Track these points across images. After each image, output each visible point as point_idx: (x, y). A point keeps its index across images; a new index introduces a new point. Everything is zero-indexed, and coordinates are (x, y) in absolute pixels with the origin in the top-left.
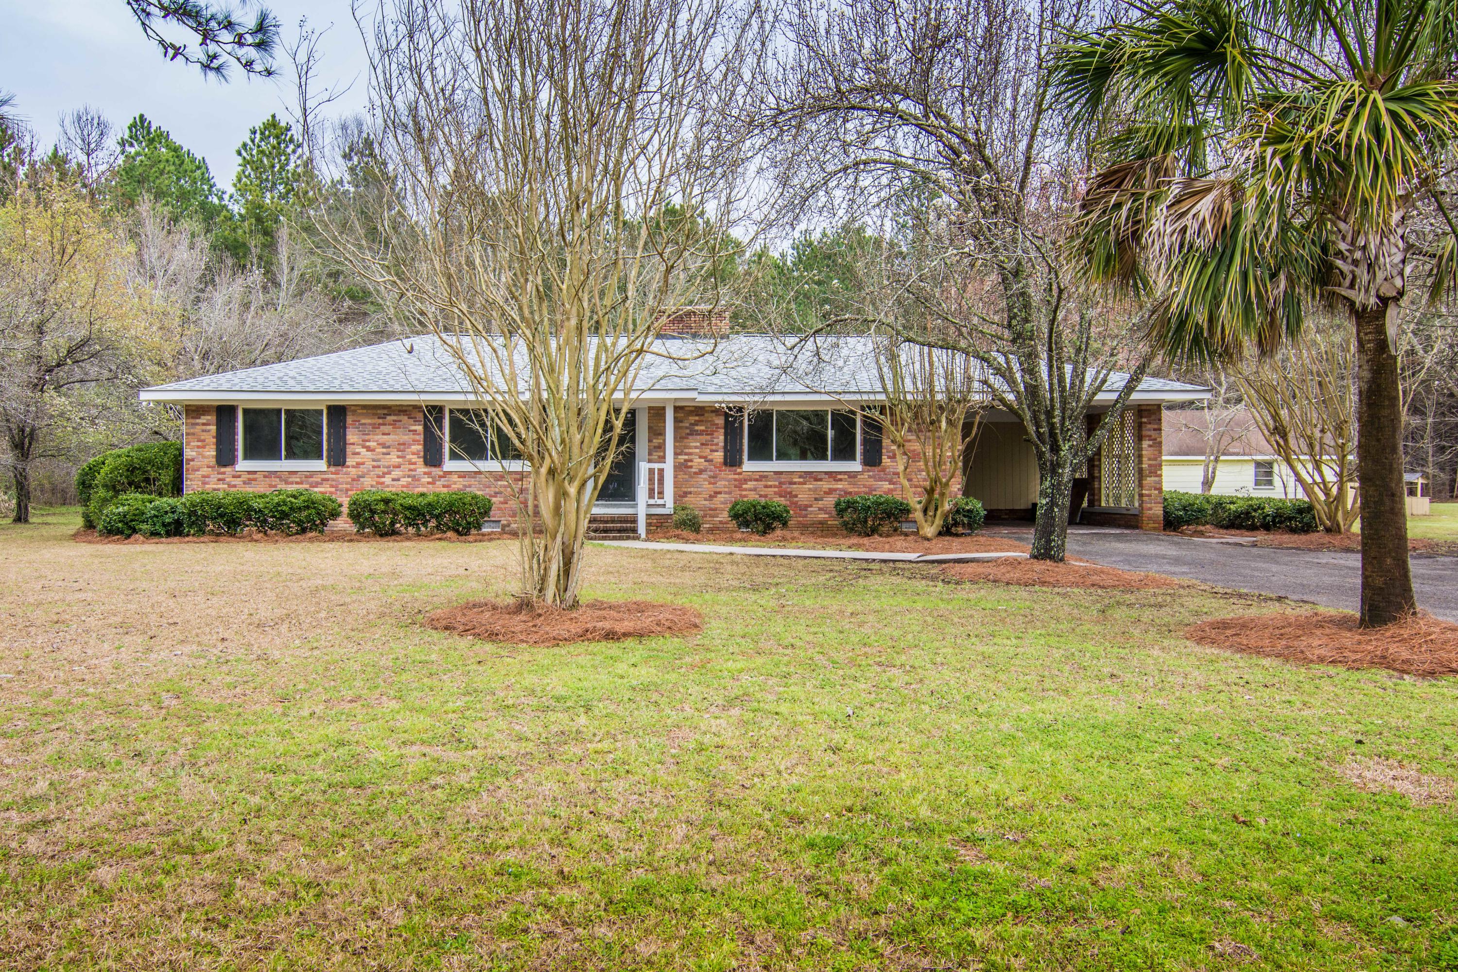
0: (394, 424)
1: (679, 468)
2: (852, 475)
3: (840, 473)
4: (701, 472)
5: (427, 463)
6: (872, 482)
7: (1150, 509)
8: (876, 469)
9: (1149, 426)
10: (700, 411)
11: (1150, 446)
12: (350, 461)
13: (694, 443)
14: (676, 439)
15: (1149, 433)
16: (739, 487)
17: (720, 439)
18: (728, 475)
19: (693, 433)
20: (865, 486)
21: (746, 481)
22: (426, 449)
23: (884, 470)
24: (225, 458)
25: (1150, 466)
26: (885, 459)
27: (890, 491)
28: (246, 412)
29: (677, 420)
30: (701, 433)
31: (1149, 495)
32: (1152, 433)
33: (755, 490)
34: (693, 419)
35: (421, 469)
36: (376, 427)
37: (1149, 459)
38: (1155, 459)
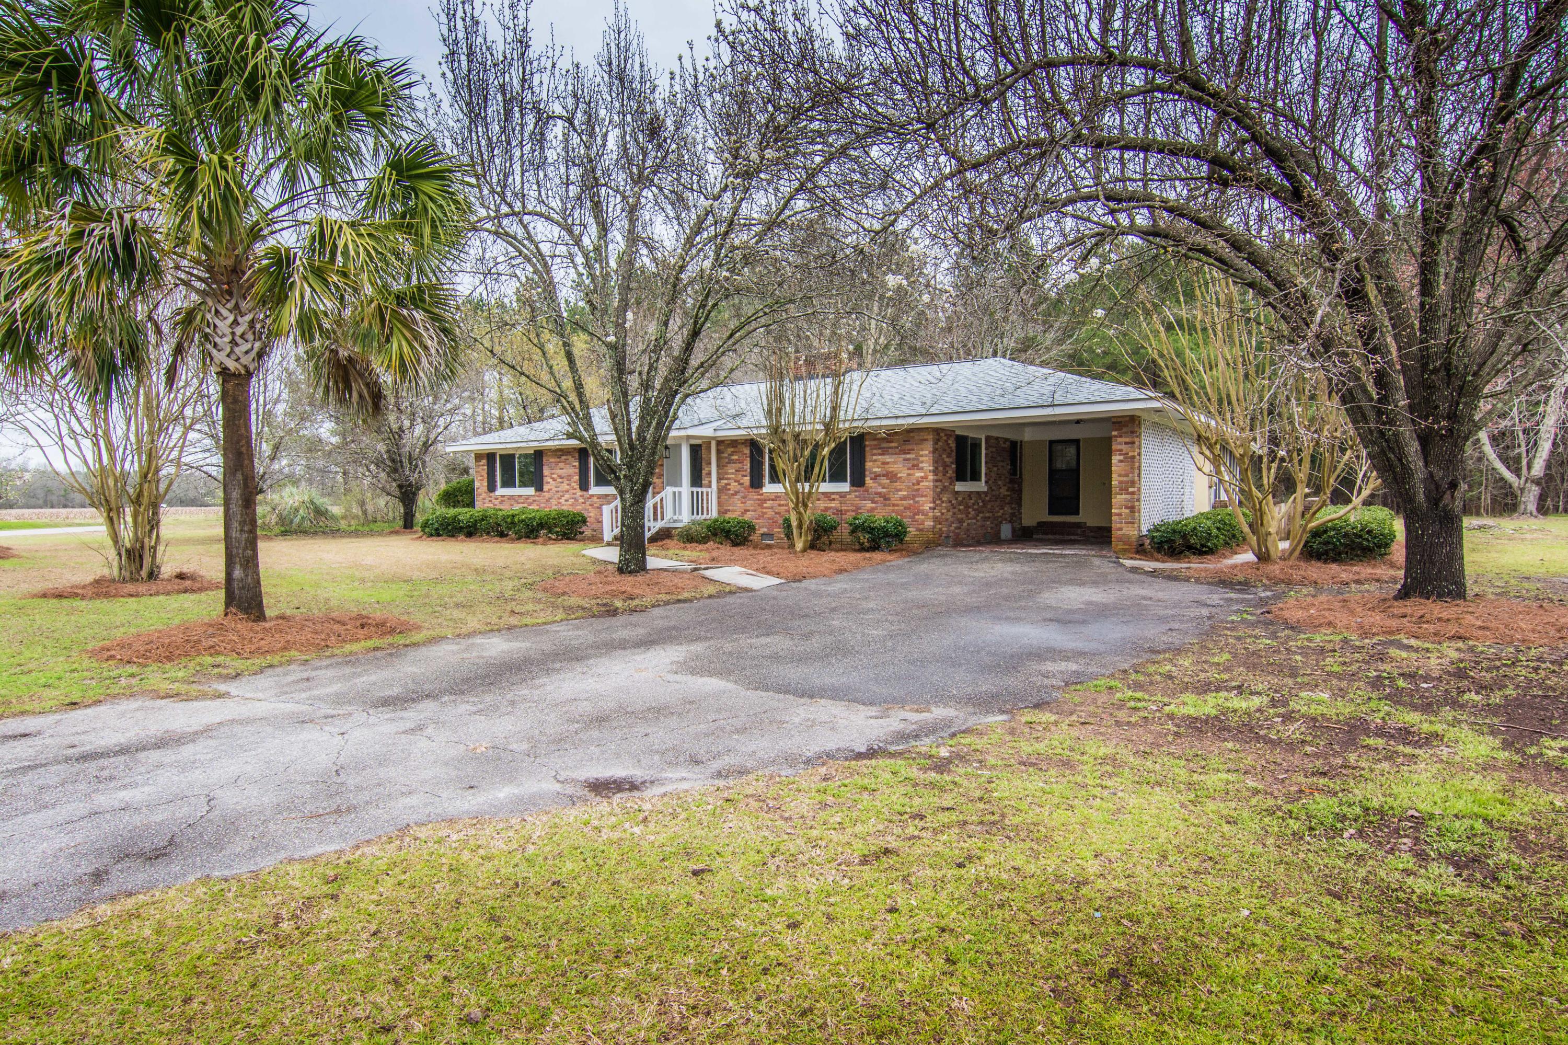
0: (565, 461)
1: (721, 490)
2: (842, 495)
3: (833, 493)
4: (736, 493)
5: (581, 489)
6: (857, 501)
7: (1120, 529)
8: (861, 489)
9: (1119, 440)
10: (734, 443)
11: (1121, 461)
12: (546, 488)
13: (731, 469)
14: (718, 466)
15: (1119, 447)
16: (761, 505)
17: (747, 466)
18: (753, 495)
19: (731, 462)
20: (852, 505)
21: (765, 501)
22: (580, 479)
23: (867, 491)
24: (492, 488)
25: (1120, 482)
26: (868, 481)
27: (872, 510)
28: (501, 456)
29: (719, 452)
30: (735, 462)
31: (1120, 515)
32: (1125, 448)
33: (772, 508)
34: (730, 450)
35: (579, 493)
36: (557, 464)
37: (1120, 476)
38: (1127, 475)
